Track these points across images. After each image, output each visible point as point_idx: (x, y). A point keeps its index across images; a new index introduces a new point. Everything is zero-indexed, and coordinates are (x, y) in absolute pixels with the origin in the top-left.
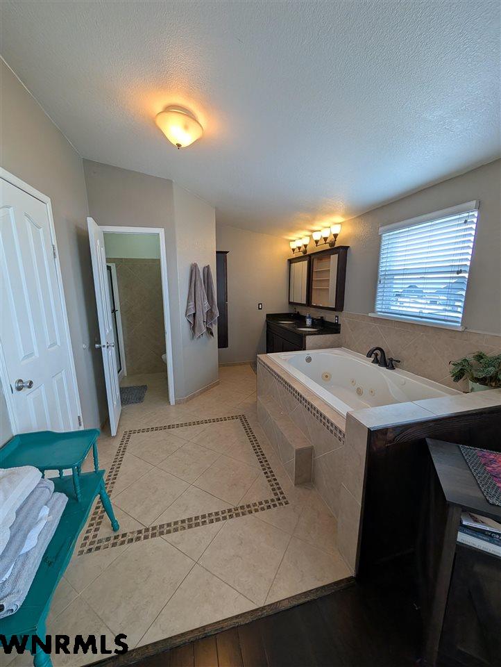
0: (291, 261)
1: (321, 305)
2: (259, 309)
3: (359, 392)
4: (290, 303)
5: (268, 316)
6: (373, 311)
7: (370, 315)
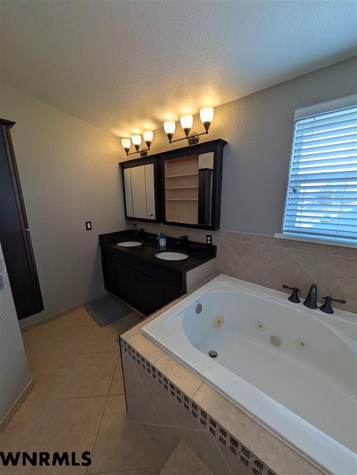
0: (123, 166)
1: (182, 222)
2: (87, 229)
3: (275, 341)
4: (127, 218)
5: (101, 237)
6: (280, 231)
7: (277, 236)
